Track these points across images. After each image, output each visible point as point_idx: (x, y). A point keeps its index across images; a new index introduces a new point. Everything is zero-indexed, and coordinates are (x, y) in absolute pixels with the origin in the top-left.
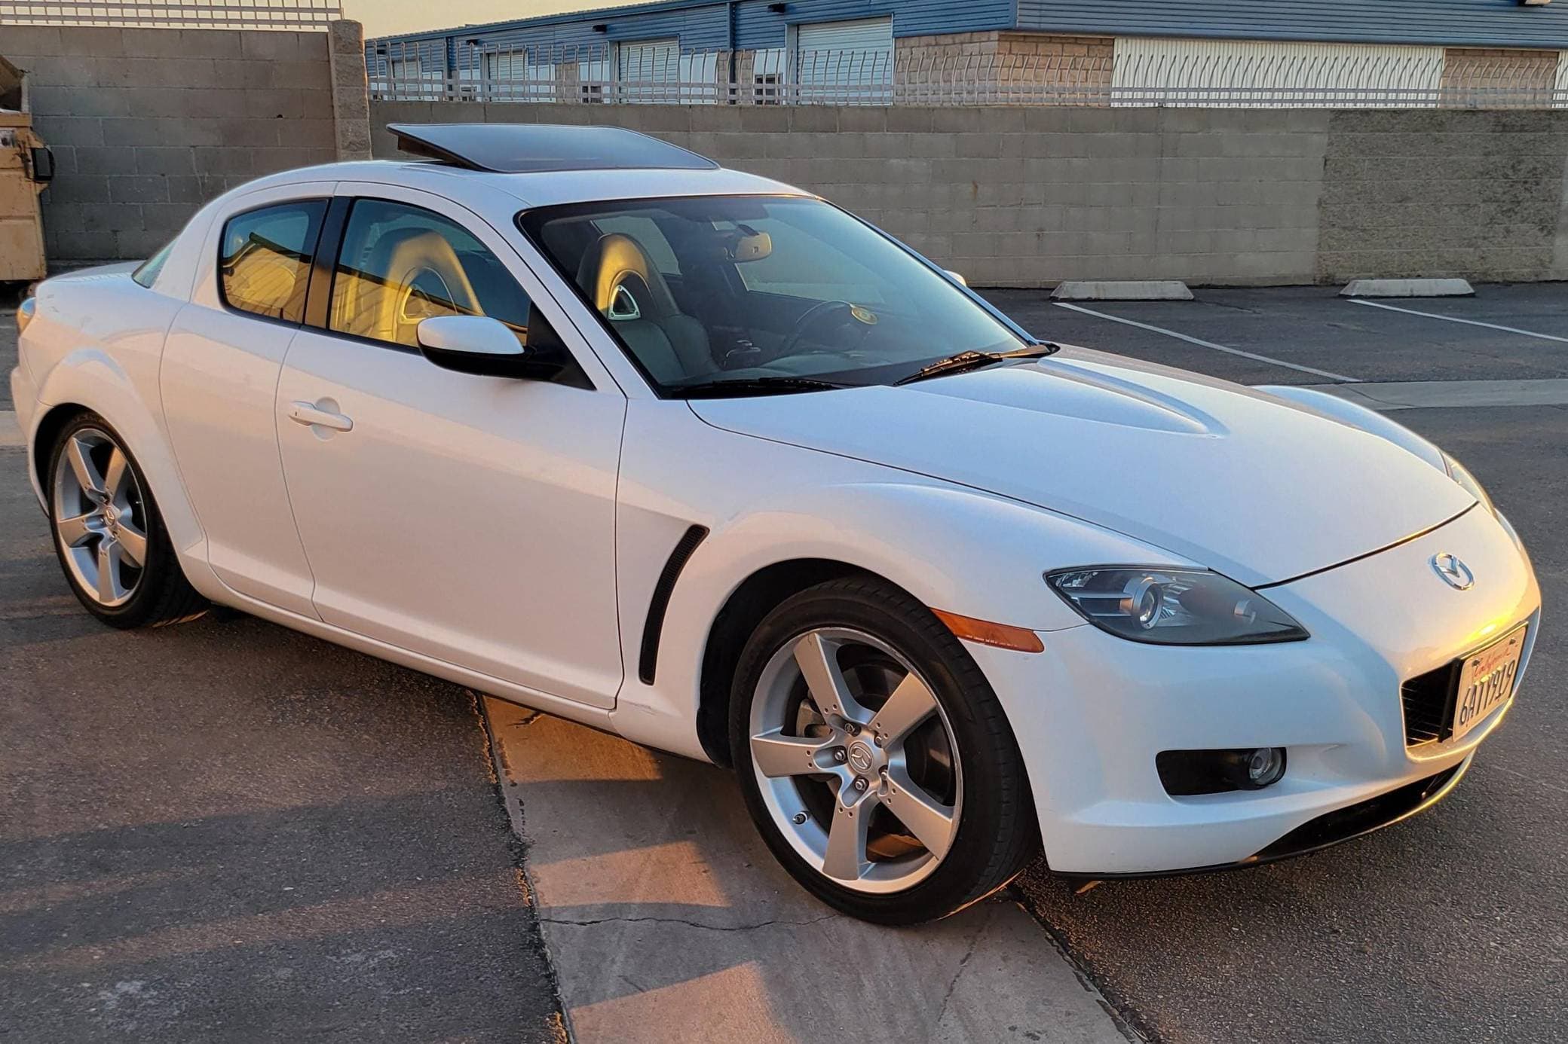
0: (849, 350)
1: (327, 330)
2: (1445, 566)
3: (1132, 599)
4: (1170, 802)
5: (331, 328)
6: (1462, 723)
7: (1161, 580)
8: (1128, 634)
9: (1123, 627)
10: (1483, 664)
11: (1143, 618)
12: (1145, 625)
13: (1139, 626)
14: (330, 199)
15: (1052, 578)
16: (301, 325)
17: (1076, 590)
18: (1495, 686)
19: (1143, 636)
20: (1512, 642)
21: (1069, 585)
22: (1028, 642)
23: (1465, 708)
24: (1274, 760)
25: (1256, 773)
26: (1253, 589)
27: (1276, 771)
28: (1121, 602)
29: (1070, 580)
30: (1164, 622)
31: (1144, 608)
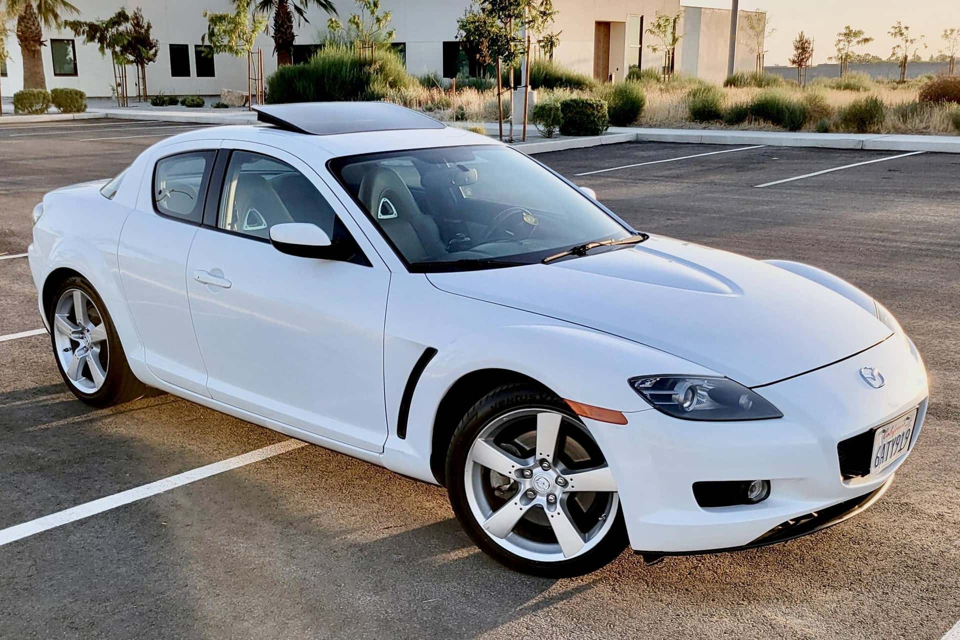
0: (522, 240)
1: (216, 228)
2: (867, 374)
3: (679, 394)
4: (700, 511)
5: (219, 227)
6: (876, 466)
7: (696, 382)
8: (676, 415)
9: (674, 410)
10: (889, 431)
11: (686, 405)
12: (687, 409)
13: (683, 410)
14: (218, 150)
15: (632, 382)
16: (201, 225)
17: (647, 389)
18: (897, 444)
19: (686, 416)
20: (908, 418)
21: (643, 386)
22: (619, 419)
23: (878, 457)
24: (763, 488)
25: (753, 496)
26: (750, 388)
27: (764, 493)
28: (673, 396)
29: (643, 383)
30: (698, 407)
31: (686, 399)
